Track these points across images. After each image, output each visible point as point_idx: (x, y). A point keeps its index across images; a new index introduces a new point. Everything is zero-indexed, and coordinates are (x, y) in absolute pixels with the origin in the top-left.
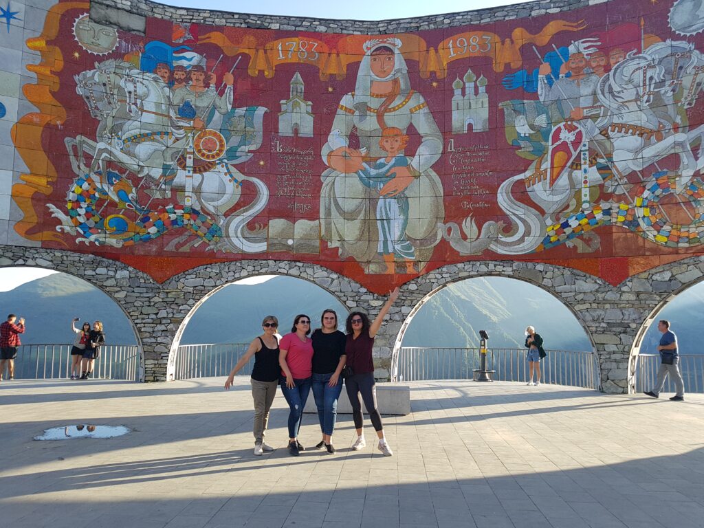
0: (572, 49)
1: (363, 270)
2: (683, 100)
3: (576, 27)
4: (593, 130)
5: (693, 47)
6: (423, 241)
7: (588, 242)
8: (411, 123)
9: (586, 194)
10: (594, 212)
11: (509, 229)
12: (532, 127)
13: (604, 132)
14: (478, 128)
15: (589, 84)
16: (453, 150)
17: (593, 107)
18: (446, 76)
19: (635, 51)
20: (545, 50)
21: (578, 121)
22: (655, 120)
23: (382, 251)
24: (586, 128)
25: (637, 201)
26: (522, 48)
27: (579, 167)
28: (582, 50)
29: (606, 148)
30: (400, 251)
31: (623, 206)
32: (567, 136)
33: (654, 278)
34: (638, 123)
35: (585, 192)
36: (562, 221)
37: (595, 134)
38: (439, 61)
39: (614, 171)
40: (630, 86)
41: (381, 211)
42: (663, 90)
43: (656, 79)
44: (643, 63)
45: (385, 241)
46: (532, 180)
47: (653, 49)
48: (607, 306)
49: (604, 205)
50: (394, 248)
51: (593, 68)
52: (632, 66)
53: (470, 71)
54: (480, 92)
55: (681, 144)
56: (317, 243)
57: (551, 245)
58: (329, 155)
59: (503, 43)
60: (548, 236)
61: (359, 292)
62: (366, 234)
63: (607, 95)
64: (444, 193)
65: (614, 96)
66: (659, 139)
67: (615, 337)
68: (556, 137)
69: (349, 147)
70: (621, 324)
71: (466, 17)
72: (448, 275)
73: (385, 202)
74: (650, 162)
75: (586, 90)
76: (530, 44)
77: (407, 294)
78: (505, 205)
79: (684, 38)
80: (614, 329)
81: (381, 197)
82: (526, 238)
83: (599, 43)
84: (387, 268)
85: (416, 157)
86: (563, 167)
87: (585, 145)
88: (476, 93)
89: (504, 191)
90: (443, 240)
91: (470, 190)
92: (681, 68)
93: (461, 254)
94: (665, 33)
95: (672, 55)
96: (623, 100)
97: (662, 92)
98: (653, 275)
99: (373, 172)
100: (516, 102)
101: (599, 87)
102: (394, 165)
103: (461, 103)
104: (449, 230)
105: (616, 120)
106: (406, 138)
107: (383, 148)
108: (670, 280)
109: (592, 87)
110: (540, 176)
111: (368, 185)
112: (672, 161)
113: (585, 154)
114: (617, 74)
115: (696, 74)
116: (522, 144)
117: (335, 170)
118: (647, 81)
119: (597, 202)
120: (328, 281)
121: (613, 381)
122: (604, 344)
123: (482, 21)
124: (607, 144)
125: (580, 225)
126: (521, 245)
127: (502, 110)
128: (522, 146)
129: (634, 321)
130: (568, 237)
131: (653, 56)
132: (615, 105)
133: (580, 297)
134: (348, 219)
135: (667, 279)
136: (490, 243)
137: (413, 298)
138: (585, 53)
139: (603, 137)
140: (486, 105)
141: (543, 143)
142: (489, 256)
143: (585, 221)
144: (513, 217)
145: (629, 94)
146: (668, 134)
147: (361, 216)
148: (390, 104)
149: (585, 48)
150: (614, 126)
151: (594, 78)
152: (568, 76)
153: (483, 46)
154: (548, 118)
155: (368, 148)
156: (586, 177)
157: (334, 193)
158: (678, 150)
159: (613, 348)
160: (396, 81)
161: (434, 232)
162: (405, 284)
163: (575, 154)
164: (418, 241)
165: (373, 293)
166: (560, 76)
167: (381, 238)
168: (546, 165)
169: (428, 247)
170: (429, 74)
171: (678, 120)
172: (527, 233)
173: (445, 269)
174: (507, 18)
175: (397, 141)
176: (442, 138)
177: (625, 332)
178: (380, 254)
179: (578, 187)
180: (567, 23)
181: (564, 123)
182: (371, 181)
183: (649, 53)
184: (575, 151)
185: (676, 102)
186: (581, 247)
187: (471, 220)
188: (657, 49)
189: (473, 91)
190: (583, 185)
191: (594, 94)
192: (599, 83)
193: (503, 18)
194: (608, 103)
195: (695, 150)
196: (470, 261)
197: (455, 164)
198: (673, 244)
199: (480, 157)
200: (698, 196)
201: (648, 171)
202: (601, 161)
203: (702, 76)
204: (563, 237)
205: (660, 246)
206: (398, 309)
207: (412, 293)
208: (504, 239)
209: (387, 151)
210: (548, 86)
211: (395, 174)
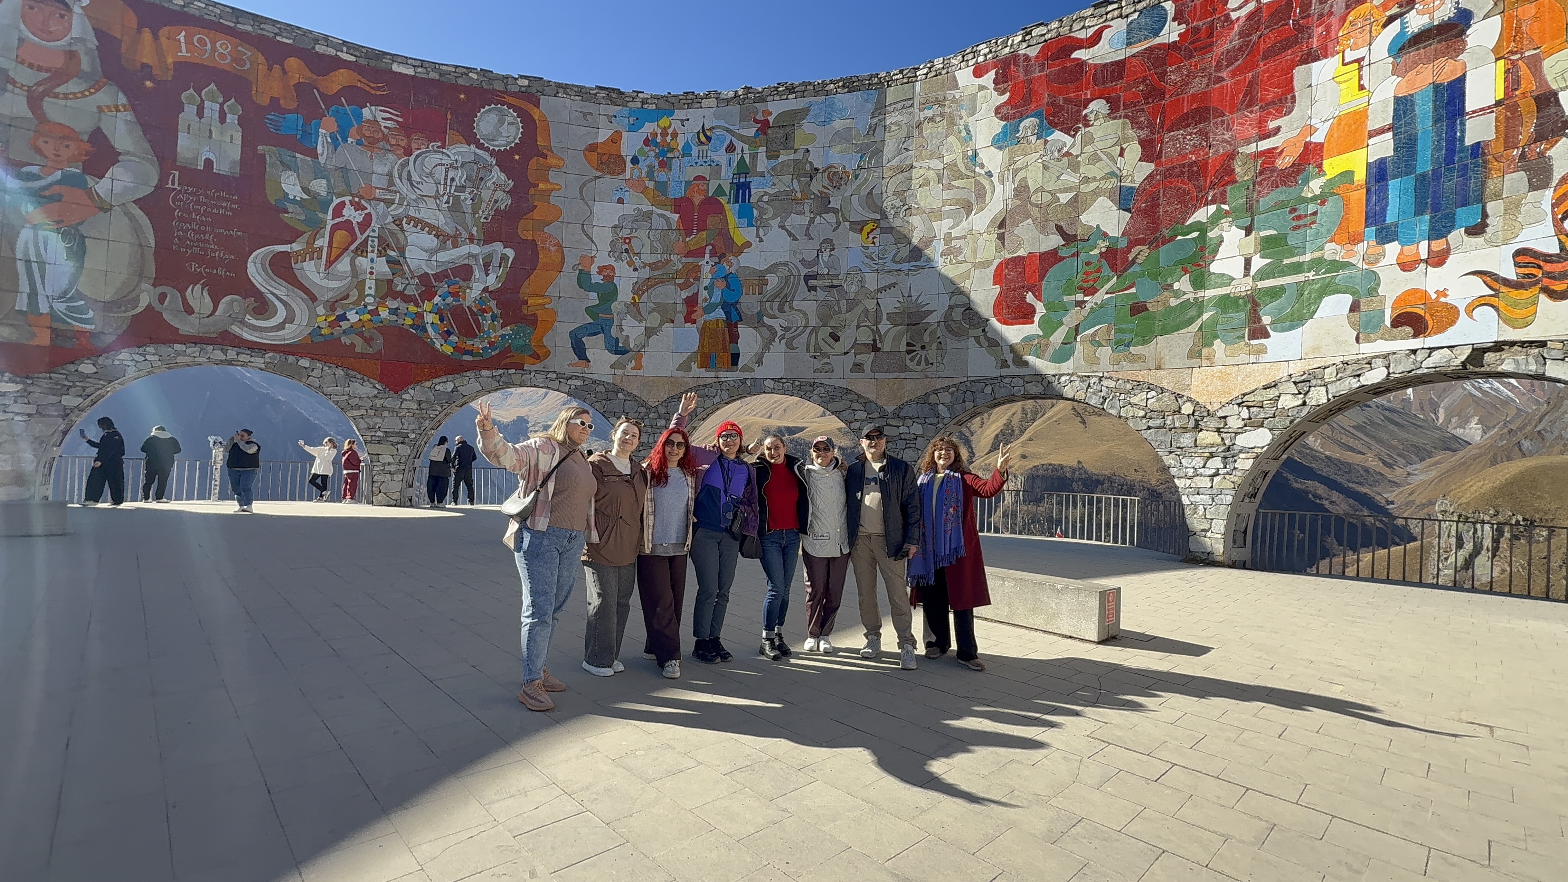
0: (366, 112)
2: (480, 212)
3: (373, 88)
4: (385, 215)
5: (494, 163)
6: (111, 305)
7: (368, 341)
8: (99, 128)
9: (370, 286)
10: (379, 309)
11: (263, 308)
12: (305, 190)
13: (397, 222)
14: (222, 167)
15: (385, 162)
16: (176, 186)
18: (170, 79)
19: (439, 144)
20: (331, 100)
21: (369, 201)
22: (452, 224)
23: (25, 309)
24: (376, 210)
25: (427, 306)
26: (298, 86)
27: (365, 254)
28: (379, 119)
29: (398, 241)
30: (64, 314)
31: (412, 309)
32: (352, 215)
33: (437, 388)
34: (435, 223)
35: (370, 284)
36: (339, 312)
37: (387, 222)
38: (159, 52)
39: (405, 268)
40: (431, 180)
41: (26, 247)
42: (463, 196)
43: (457, 182)
44: (446, 161)
45: (33, 295)
46: (302, 256)
47: (458, 149)
48: (386, 413)
49: (392, 303)
50: (51, 307)
51: (392, 145)
52: (435, 158)
53: (212, 86)
54: (228, 121)
55: (475, 256)
57: (321, 339)
59: (270, 69)
60: (318, 327)
63: (405, 181)
64: (156, 244)
65: (412, 184)
66: (455, 246)
67: (391, 447)
68: (338, 211)
70: (399, 434)
71: (211, 8)
72: (157, 358)
73: (36, 236)
74: (444, 268)
75: (381, 168)
76: (312, 86)
77: (76, 378)
78: (259, 279)
79: (487, 150)
80: (391, 439)
81: (28, 226)
82: (287, 325)
83: (400, 119)
84: (34, 335)
85: (106, 181)
86: (346, 249)
87: (374, 231)
88: (222, 119)
89: (258, 261)
90: (149, 307)
91: (202, 249)
92: (482, 179)
93: (181, 332)
94: (471, 139)
95: (474, 162)
96: (422, 193)
97: (462, 198)
98: (436, 385)
100: (284, 151)
101: (396, 169)
102: (59, 182)
103: (194, 125)
104: (162, 298)
105: (412, 213)
106: (87, 147)
107: (38, 150)
108: (452, 391)
109: (388, 166)
110: (312, 253)
112: (464, 272)
113: (373, 241)
114: (417, 162)
115: (495, 191)
116: (290, 207)
118: (449, 181)
119: (383, 298)
121: (385, 494)
122: (378, 455)
123: (239, 26)
124: (400, 237)
125: (360, 320)
126: (279, 333)
127: (263, 156)
128: (290, 210)
129: (413, 431)
130: (344, 332)
131: (457, 157)
132: (413, 197)
133: (353, 402)
135: (450, 390)
136: (233, 324)
137: (88, 385)
138: (383, 124)
139: (397, 228)
140: (238, 142)
141: (321, 215)
142: (227, 340)
143: (369, 317)
144: (270, 296)
145: (428, 188)
146: (463, 243)
148: (59, 85)
149: (383, 119)
150: (410, 219)
151: (391, 156)
152: (359, 143)
153: (238, 60)
154: (330, 186)
156: (372, 268)
158: (471, 262)
159: (387, 459)
160: (72, 55)
161: (134, 294)
162: (72, 363)
163: (360, 238)
164: (101, 304)
166: (350, 140)
167: (24, 288)
168: (322, 242)
169: (120, 315)
170: (139, 66)
171: (474, 231)
172: (290, 318)
173: (150, 349)
174: (278, 38)
175: (67, 146)
176: (157, 165)
177: (402, 443)
178: (19, 312)
179: (361, 277)
180: (363, 80)
181: (350, 198)
183: (452, 152)
184: (361, 234)
185: (475, 212)
186: (360, 346)
187: (203, 289)
188: (460, 151)
189: (217, 115)
190: (368, 276)
191: (390, 175)
192: (397, 166)
193: (272, 35)
194: (405, 190)
195: (487, 266)
196: (196, 343)
197: (178, 207)
198: (458, 356)
199: (223, 207)
200: (485, 311)
201: (441, 276)
202: (392, 253)
203: (499, 195)
204: (337, 331)
205: (446, 356)
206: (54, 399)
207: (85, 377)
208: (254, 322)
209: (46, 157)
210: (331, 147)
211: (61, 196)
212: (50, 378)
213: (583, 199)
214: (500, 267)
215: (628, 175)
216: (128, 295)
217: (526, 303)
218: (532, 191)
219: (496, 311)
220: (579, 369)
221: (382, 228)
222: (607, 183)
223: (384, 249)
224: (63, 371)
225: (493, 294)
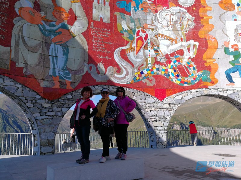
1: (39, 84)
2: (184, 30)
4: (152, 34)
5: (186, 11)
6: (76, 72)
7: (151, 81)
8: (71, 8)
10: (153, 69)
11: (119, 71)
12: (128, 27)
13: (156, 36)
14: (105, 20)
16: (93, 28)
17: (151, 25)
22: (174, 35)
23: (52, 74)
25: (169, 66)
28: (147, 1)
29: (157, 43)
30: (63, 76)
31: (164, 68)
32: (142, 35)
33: (176, 98)
34: (168, 35)
35: (149, 59)
36: (141, 71)
37: (153, 36)
39: (160, 52)
40: (165, 20)
41: (52, 51)
42: (177, 24)
43: (174, 20)
44: (170, 13)
45: (54, 69)
46: (129, 50)
48: (158, 110)
49: (157, 66)
50: (59, 73)
52: (166, 12)
54: (106, 4)
55: (184, 46)
56: (9, 63)
57: (137, 81)
58: (21, 9)
60: (135, 77)
61: (36, 98)
62: (42, 63)
63: (156, 21)
64: (88, 48)
65: (159, 22)
66: (176, 43)
67: (161, 123)
68: (138, 34)
69: (34, 8)
70: (163, 117)
73: (55, 46)
74: (173, 51)
77: (66, 101)
78: (117, 60)
79: (183, 7)
80: (161, 120)
81: (52, 43)
82: (127, 77)
83: (153, 1)
84: (55, 84)
85: (73, 26)
87: (149, 40)
89: (117, 53)
90: (87, 72)
91: (101, 49)
92: (183, 18)
93: (97, 81)
94: (177, 4)
95: (180, 12)
96: (163, 25)
98: (175, 96)
99: (48, 28)
100: (122, 14)
102: (61, 27)
103: (97, 7)
104: (91, 68)
105: (160, 32)
106: (68, 15)
107: (55, 16)
109: (151, 17)
110: (132, 49)
111: (44, 34)
112: (181, 52)
113: (149, 44)
114: (160, 14)
115: (188, 21)
116: (125, 33)
117: (24, 19)
118: (171, 20)
120: (14, 89)
121: (161, 143)
122: (157, 126)
124: (157, 41)
125: (147, 73)
126: (124, 80)
127: (116, 16)
128: (125, 34)
129: (168, 116)
130: (143, 78)
131: (173, 11)
132: (160, 26)
133: (147, 106)
134: (31, 52)
135: (180, 98)
136: (111, 77)
137: (69, 103)
139: (155, 38)
140: (109, 11)
141: (133, 35)
142: (110, 83)
143: (149, 72)
144: (121, 66)
145: (165, 23)
146: (179, 42)
147: (40, 51)
150: (160, 35)
151: (152, 13)
154: (135, 25)
155: (46, 13)
156: (149, 53)
157: (22, 33)
158: (183, 48)
159: (160, 128)
161: (83, 67)
162: (65, 95)
163: (145, 43)
164: (73, 71)
165: (45, 99)
166: (139, 9)
167: (52, 66)
168: (134, 45)
169: (79, 75)
171: (183, 37)
172: (127, 74)
176: (87, 20)
177: (165, 121)
178: (50, 75)
182: (46, 33)
183: (171, 9)
184: (145, 41)
185: (182, 30)
186: (149, 84)
187: (102, 64)
188: (174, 9)
189: (103, 2)
190: (149, 56)
191: (152, 20)
192: (154, 16)
194: (157, 25)
195: (189, 49)
196: (101, 85)
197: (94, 35)
198: (182, 84)
199: (106, 34)
200: (190, 66)
201: (172, 54)
202: (155, 48)
203: (190, 22)
204: (141, 78)
205: (178, 85)
206: (60, 109)
207: (69, 100)
208: (117, 76)
209: (57, 19)
210: (134, 11)
211: (61, 32)
212: (59, 101)
213: (221, 21)
214: (194, 49)
215: (236, 10)
216: (81, 68)
217: (205, 62)
218: (202, 20)
219: (195, 66)
220: (230, 86)
221: (151, 39)
222: (229, 14)
223: (153, 46)
224: (63, 98)
225: (193, 60)
